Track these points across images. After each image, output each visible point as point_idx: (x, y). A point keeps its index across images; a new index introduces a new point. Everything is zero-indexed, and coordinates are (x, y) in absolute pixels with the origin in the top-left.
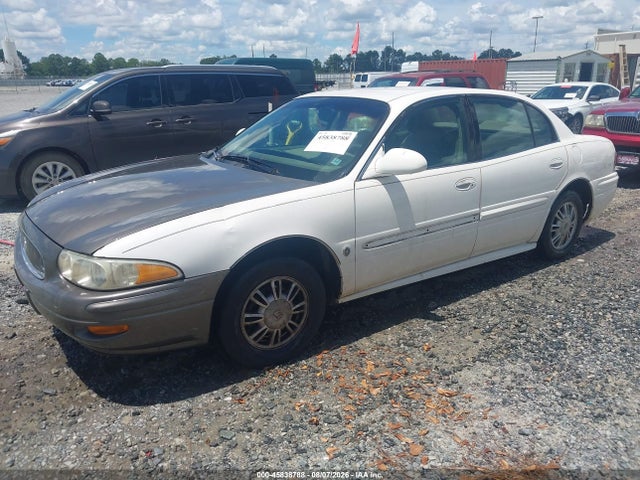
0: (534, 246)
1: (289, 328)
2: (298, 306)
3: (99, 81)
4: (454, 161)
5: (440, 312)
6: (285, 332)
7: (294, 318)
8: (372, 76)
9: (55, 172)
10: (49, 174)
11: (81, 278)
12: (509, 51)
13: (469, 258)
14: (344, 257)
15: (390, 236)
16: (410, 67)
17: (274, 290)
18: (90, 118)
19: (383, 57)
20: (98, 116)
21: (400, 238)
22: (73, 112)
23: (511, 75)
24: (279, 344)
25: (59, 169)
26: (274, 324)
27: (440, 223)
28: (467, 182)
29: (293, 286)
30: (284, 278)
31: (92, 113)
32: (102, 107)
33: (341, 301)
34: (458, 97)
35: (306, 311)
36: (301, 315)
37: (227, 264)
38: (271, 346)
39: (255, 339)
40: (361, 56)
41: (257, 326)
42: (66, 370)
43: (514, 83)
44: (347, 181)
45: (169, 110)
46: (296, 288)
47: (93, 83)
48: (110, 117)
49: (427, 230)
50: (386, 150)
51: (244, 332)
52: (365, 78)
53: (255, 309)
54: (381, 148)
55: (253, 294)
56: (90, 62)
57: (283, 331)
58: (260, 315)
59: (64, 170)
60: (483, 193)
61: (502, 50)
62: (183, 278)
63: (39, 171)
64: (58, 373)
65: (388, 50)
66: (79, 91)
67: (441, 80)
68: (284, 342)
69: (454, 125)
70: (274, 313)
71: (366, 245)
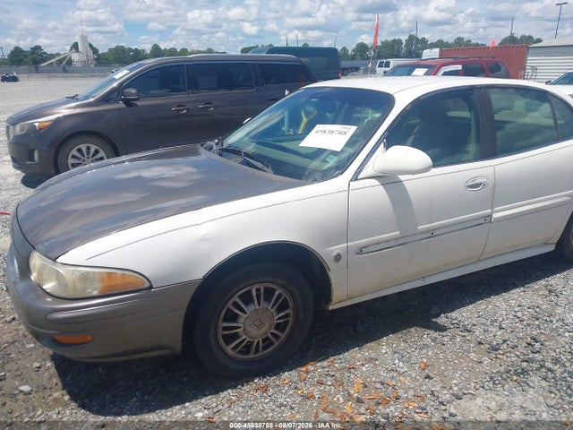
0: (552, 248)
1: (272, 338)
2: (281, 314)
3: (131, 70)
4: (466, 157)
5: (442, 320)
6: (267, 342)
7: (278, 327)
8: (393, 62)
9: (88, 153)
10: (83, 155)
11: (47, 283)
12: (530, 37)
13: (478, 261)
14: (335, 264)
15: (388, 241)
16: (431, 54)
17: (255, 298)
18: (121, 105)
19: (407, 46)
20: (128, 103)
21: (400, 242)
22: (106, 99)
23: (531, 60)
24: (260, 354)
25: (92, 151)
26: (255, 334)
27: (446, 226)
28: (478, 181)
29: (277, 293)
30: (267, 285)
31: (122, 100)
32: (131, 94)
33: (331, 308)
34: (472, 88)
35: (291, 319)
36: (286, 323)
37: (200, 273)
38: (251, 356)
39: (234, 348)
40: (385, 44)
41: (236, 336)
42: (49, 364)
43: (534, 69)
44: (342, 181)
45: (193, 97)
46: (280, 295)
47: (126, 72)
48: (138, 103)
49: (432, 234)
50: (387, 147)
51: (221, 341)
52: (387, 65)
53: (235, 318)
54: (382, 144)
55: (231, 302)
56: (149, 52)
57: (264, 341)
58: (238, 325)
59: (97, 152)
60: (497, 193)
61: (523, 37)
62: (151, 287)
63: (74, 152)
64: (39, 367)
65: (412, 39)
66: (114, 80)
67: (459, 67)
68: (266, 352)
69: (466, 114)
70: (255, 323)
71: (360, 251)
